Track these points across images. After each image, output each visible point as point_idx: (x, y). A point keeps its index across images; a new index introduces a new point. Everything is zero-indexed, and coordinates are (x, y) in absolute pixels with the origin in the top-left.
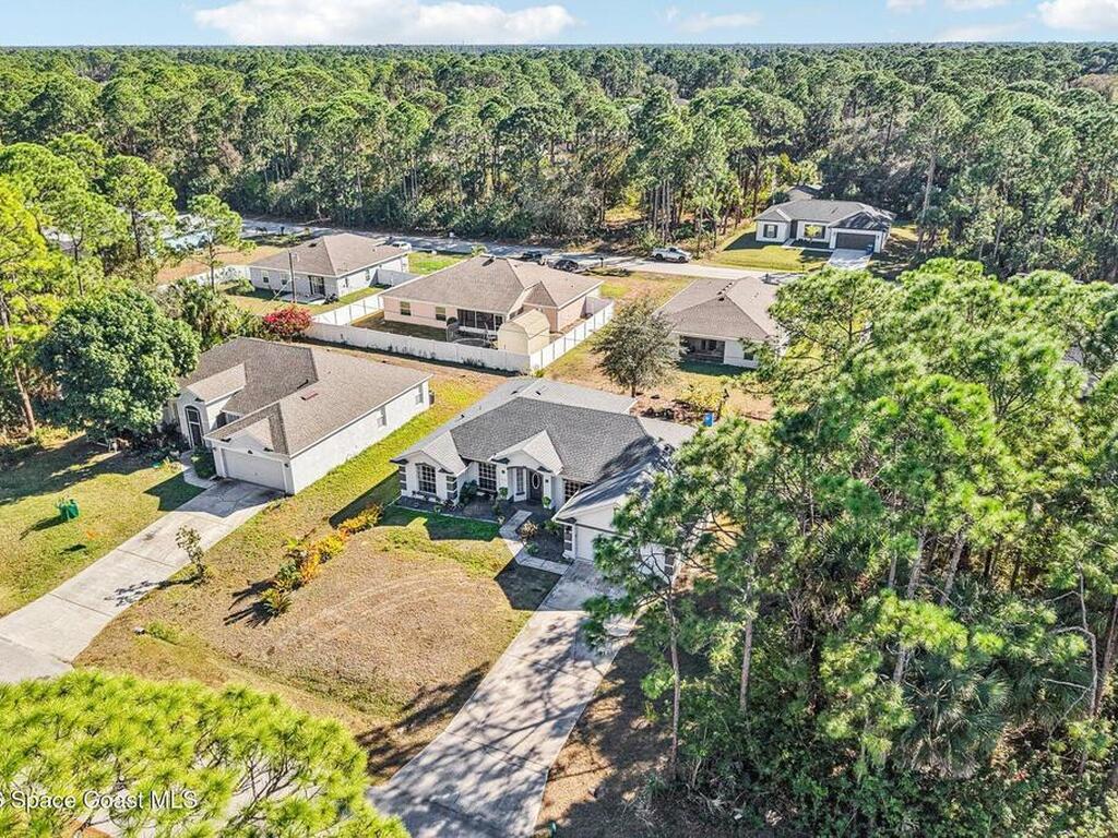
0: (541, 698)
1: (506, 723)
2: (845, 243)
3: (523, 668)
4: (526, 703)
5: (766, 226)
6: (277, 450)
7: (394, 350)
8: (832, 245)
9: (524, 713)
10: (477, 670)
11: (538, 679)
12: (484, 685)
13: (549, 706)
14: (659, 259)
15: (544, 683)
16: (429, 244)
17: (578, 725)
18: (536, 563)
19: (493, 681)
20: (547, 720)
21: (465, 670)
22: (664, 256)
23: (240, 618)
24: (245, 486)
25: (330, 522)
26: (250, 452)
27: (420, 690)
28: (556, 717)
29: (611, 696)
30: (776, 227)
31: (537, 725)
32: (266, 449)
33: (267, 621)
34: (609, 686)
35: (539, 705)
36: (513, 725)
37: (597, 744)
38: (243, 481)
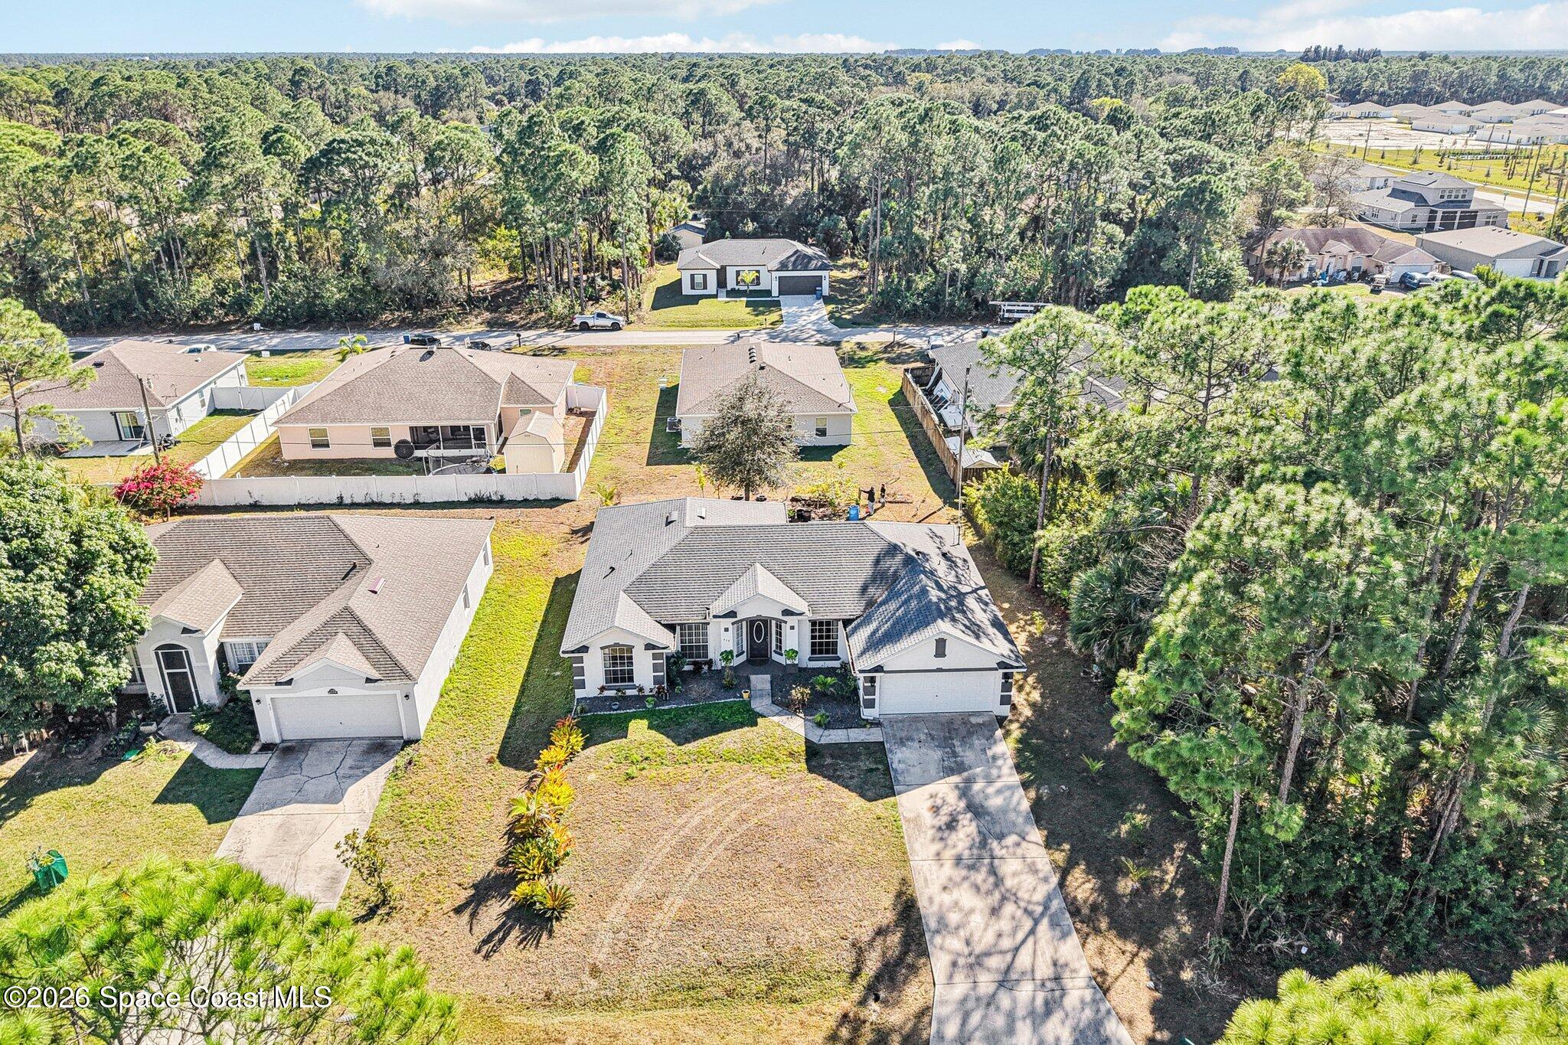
0: (1004, 899)
1: (995, 945)
2: (789, 287)
3: (948, 869)
4: (995, 911)
5: (692, 276)
6: (389, 677)
7: (347, 501)
8: (775, 292)
9: (1005, 924)
10: (899, 895)
11: (980, 877)
12: (928, 910)
13: (1022, 904)
14: (585, 328)
15: (991, 880)
16: (235, 343)
17: (1072, 915)
18: (838, 736)
19: (931, 899)
20: (1036, 922)
21: (887, 900)
22: (591, 323)
23: (502, 941)
24: (325, 746)
25: (503, 763)
26: (332, 691)
27: (854, 945)
28: (1042, 914)
29: (1073, 867)
30: (705, 276)
31: (1032, 932)
32: (368, 680)
33: (551, 932)
34: (1060, 857)
35: (1009, 908)
36: (1006, 943)
37: (1109, 929)
38: (321, 740)
